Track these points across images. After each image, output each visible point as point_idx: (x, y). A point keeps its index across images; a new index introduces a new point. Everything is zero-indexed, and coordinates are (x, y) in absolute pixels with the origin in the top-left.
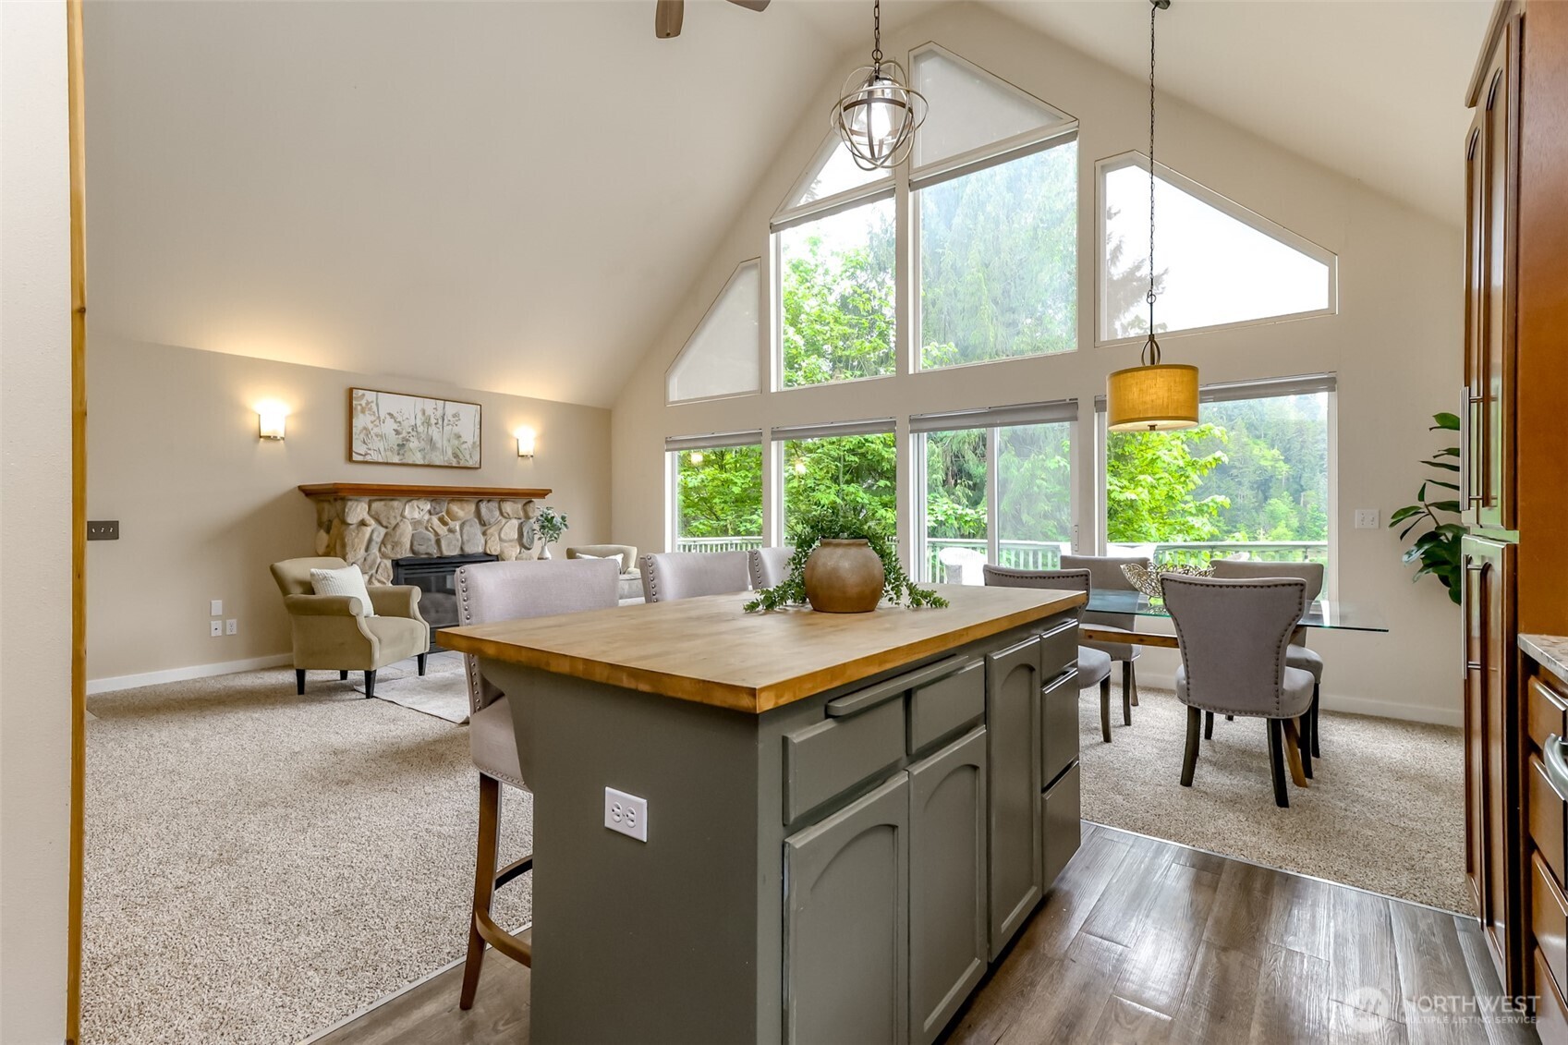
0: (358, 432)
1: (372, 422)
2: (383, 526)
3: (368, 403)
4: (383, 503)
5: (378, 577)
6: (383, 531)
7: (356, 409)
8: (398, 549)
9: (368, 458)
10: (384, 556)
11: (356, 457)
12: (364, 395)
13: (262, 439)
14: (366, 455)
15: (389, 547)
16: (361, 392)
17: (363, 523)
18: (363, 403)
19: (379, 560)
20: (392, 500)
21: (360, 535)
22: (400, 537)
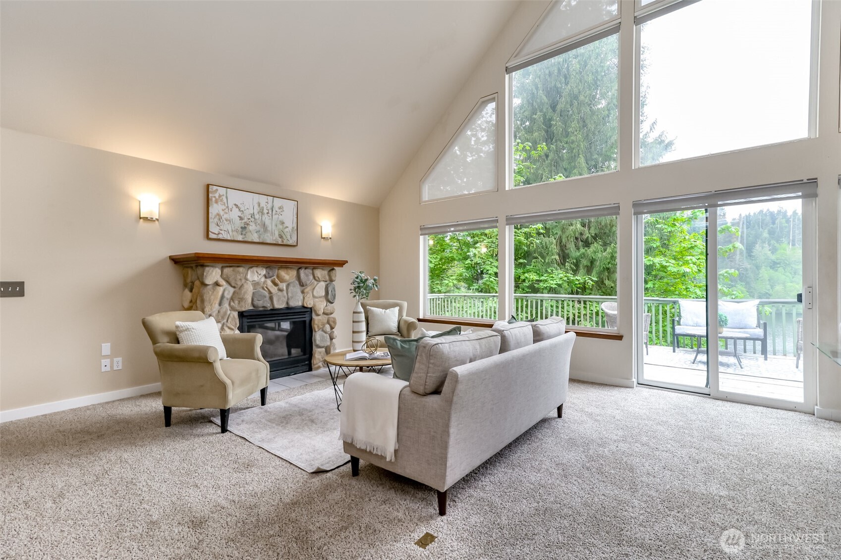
0: (213, 217)
1: (223, 210)
2: (232, 286)
3: (220, 196)
4: (231, 269)
5: (229, 325)
6: (232, 290)
7: (212, 200)
8: (243, 304)
9: (220, 237)
10: (232, 309)
11: (211, 236)
12: (217, 190)
13: (141, 220)
14: (219, 234)
15: (237, 302)
16: (215, 187)
17: (217, 284)
18: (217, 195)
19: (229, 312)
20: (238, 267)
21: (215, 293)
22: (244, 295)
